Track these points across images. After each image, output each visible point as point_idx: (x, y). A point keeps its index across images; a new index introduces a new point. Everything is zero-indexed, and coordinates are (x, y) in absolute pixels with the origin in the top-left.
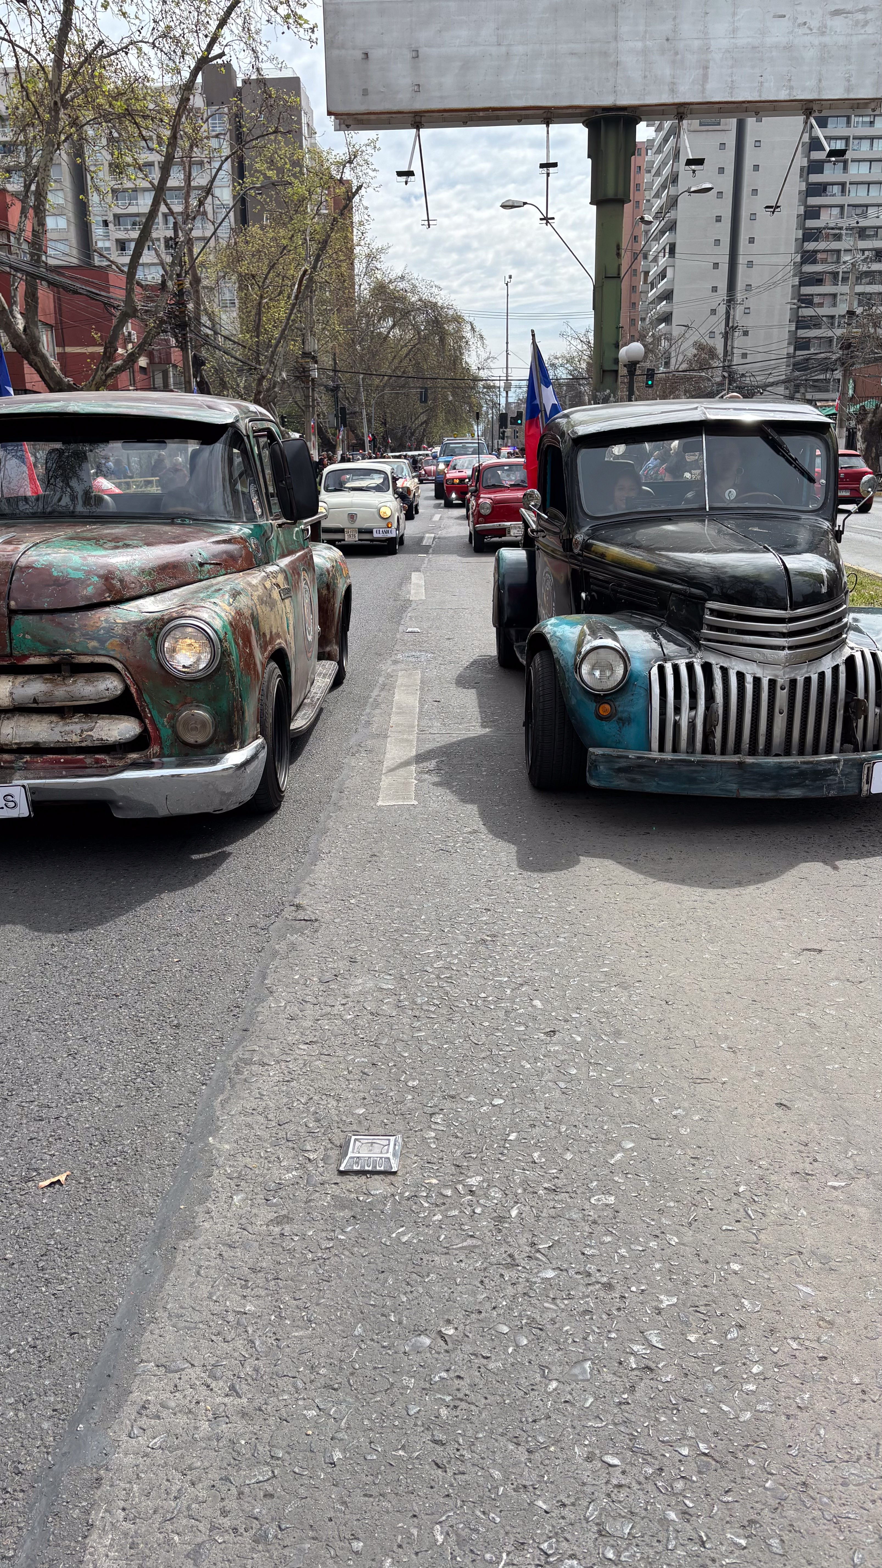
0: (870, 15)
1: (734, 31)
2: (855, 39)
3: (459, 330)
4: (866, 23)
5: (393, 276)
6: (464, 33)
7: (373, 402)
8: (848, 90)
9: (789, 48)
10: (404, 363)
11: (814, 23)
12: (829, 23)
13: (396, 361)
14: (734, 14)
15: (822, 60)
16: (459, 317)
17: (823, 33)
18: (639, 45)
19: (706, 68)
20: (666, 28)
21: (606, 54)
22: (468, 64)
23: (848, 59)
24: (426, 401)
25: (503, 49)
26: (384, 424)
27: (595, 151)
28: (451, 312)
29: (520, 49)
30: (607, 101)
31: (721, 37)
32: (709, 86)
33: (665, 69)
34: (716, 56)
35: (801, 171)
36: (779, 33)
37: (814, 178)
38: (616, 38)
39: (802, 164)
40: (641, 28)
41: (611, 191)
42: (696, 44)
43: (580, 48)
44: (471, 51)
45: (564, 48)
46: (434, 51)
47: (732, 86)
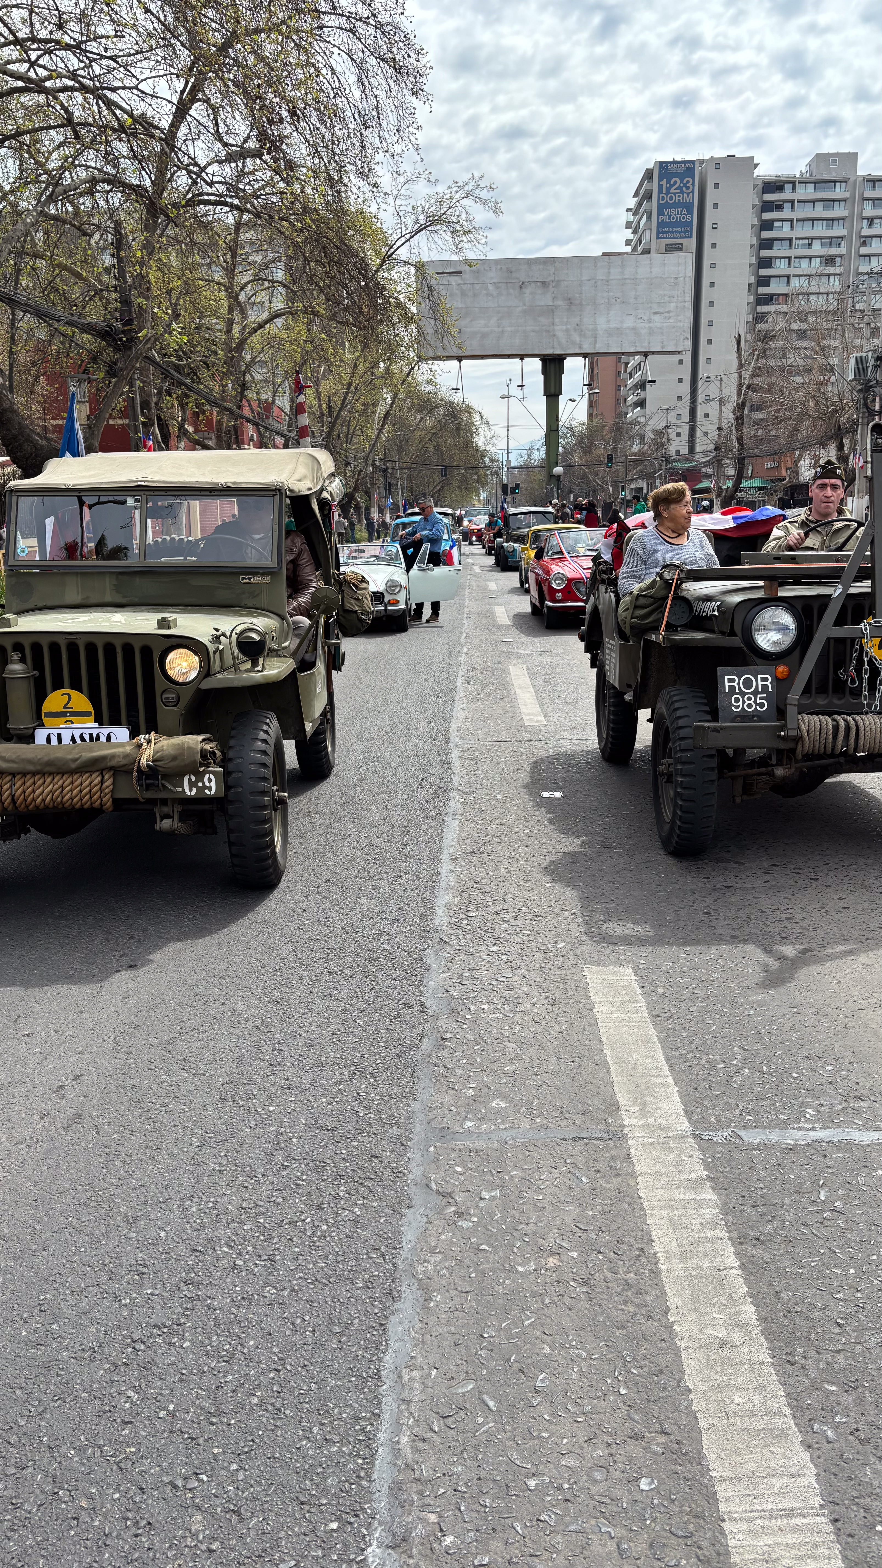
0: (671, 314)
1: (609, 321)
2: (665, 325)
3: (471, 419)
4: (670, 318)
6: (482, 322)
8: (662, 347)
9: (634, 329)
10: (428, 446)
11: (645, 318)
12: (653, 317)
13: (422, 444)
14: (608, 314)
15: (650, 334)
17: (650, 322)
18: (564, 327)
19: (596, 337)
20: (576, 320)
21: (548, 331)
22: (484, 336)
23: (662, 333)
25: (500, 329)
27: (545, 371)
28: (465, 407)
29: (509, 329)
30: (549, 352)
31: (602, 323)
32: (597, 345)
33: (577, 338)
34: (600, 332)
35: (750, 285)
36: (629, 322)
37: (762, 290)
38: (553, 324)
39: (752, 280)
40: (565, 320)
41: (552, 391)
42: (591, 327)
43: (537, 328)
44: (486, 330)
45: (529, 328)
46: (469, 330)
47: (608, 346)
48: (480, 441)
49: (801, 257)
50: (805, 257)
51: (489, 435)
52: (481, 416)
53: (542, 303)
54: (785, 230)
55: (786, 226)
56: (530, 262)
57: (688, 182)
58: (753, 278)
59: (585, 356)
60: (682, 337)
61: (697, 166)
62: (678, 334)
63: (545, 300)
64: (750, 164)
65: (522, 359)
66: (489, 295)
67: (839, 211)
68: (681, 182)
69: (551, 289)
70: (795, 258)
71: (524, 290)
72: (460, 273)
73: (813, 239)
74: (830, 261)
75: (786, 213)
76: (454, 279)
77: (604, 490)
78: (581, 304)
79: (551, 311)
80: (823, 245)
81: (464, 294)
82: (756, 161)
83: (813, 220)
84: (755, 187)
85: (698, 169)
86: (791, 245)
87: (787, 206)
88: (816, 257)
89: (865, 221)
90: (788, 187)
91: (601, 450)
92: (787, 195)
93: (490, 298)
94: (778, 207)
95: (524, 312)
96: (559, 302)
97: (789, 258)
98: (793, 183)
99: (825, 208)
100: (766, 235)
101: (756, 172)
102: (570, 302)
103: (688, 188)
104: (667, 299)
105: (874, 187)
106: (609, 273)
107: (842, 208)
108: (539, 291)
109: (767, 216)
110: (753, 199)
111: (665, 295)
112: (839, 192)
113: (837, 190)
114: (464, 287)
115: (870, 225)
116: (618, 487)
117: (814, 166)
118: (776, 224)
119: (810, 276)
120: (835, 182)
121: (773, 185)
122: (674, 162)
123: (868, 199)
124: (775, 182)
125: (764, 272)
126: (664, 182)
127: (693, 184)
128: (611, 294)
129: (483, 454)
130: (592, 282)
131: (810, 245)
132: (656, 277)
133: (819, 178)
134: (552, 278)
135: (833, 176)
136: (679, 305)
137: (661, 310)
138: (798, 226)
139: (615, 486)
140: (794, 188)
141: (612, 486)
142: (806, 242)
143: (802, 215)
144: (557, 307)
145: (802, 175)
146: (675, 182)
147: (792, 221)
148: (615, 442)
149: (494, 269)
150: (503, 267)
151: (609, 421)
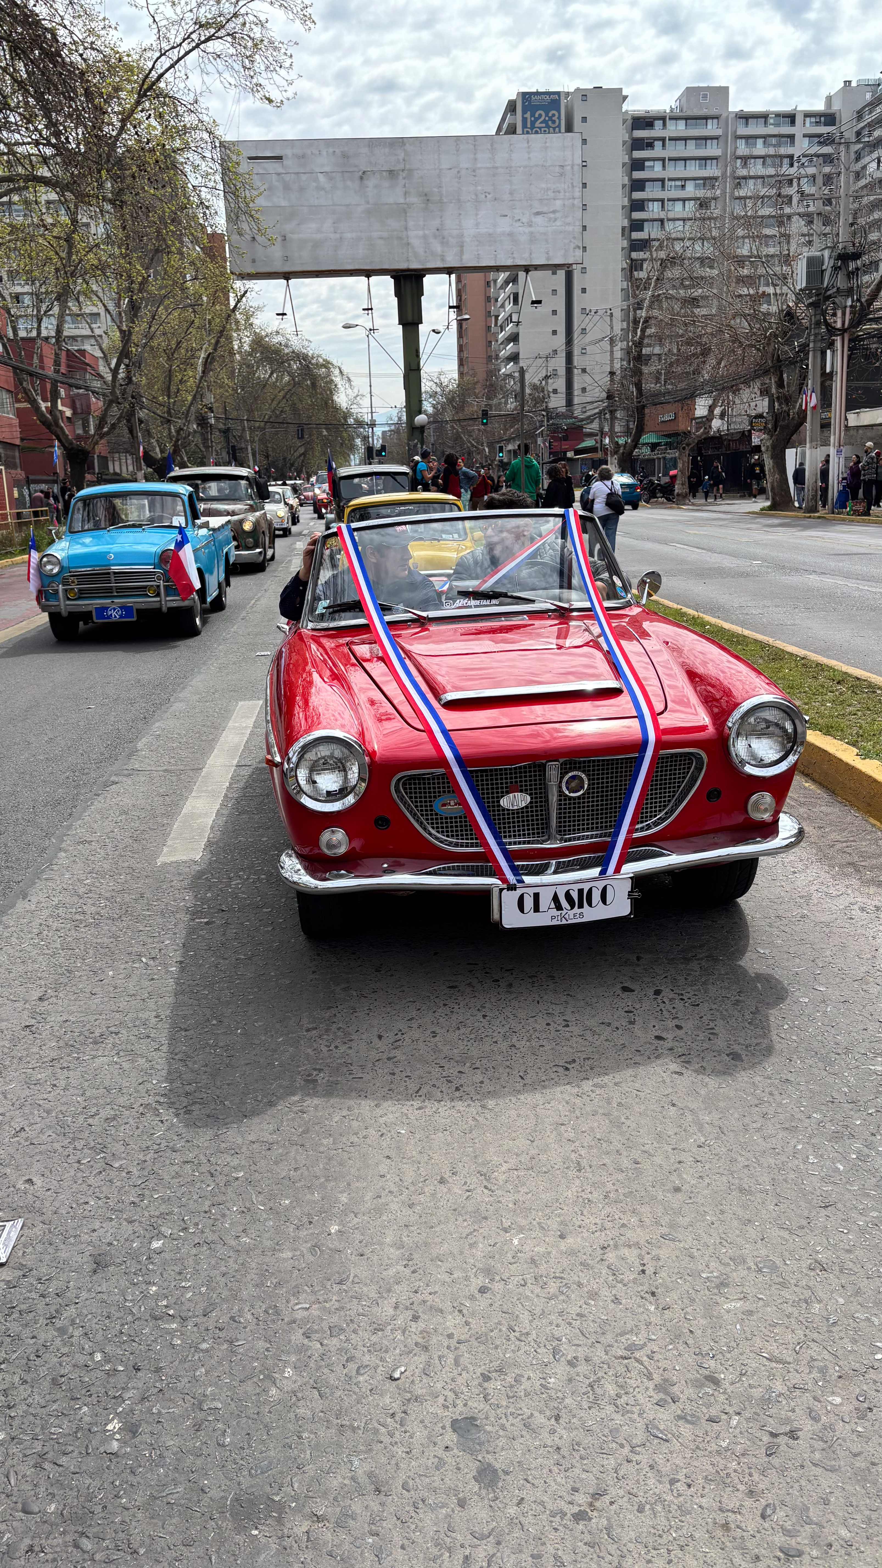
0: (558, 215)
1: (477, 225)
2: (549, 229)
3: (329, 374)
4: (555, 220)
5: (269, 330)
6: (314, 226)
7: (256, 439)
8: (548, 259)
9: (511, 234)
10: (282, 404)
11: (524, 220)
12: (534, 220)
13: (275, 402)
14: (477, 215)
15: (531, 241)
16: (329, 363)
17: (531, 226)
18: (421, 233)
19: (462, 246)
20: (436, 223)
21: (401, 238)
22: (317, 245)
23: (546, 240)
24: (302, 437)
25: (338, 236)
26: (267, 457)
27: (398, 293)
28: (321, 360)
29: (349, 235)
30: (403, 266)
31: (470, 228)
32: (465, 257)
33: (438, 248)
34: (467, 240)
35: (623, 229)
36: (504, 226)
37: (636, 235)
38: (406, 229)
39: (626, 223)
40: (421, 223)
41: (410, 319)
42: (455, 232)
43: (385, 235)
44: (318, 236)
45: (375, 234)
46: (296, 236)
47: (478, 257)
48: (342, 399)
49: (674, 200)
50: (678, 200)
51: (352, 394)
52: (341, 372)
53: (391, 200)
54: (657, 170)
55: (658, 166)
56: (373, 143)
57: (554, 115)
58: (626, 221)
59: (449, 271)
60: (572, 246)
61: (562, 98)
62: (567, 241)
63: (394, 196)
64: (618, 96)
65: (368, 276)
66: (319, 188)
67: (712, 150)
68: (547, 115)
69: (401, 182)
70: (669, 200)
71: (365, 182)
72: (279, 158)
73: (686, 179)
74: (703, 204)
75: (658, 151)
76: (272, 167)
77: (480, 452)
78: (440, 201)
79: (402, 211)
80: (696, 186)
81: (287, 187)
82: (624, 93)
83: (685, 159)
84: (624, 121)
85: (563, 102)
86: (663, 186)
87: (658, 144)
88: (690, 199)
89: (739, 161)
90: (658, 124)
91: (475, 406)
92: (657, 131)
93: (322, 193)
94: (649, 144)
95: (368, 212)
96: (413, 199)
97: (662, 201)
98: (663, 119)
99: (697, 146)
100: (637, 175)
101: (625, 107)
102: (426, 198)
103: (554, 122)
104: (551, 194)
105: (747, 124)
106: (476, 159)
107: (715, 146)
108: (386, 184)
109: (637, 154)
110: (622, 135)
111: (548, 189)
112: (711, 128)
113: (709, 127)
114: (287, 178)
115: (745, 165)
116: (494, 448)
117: (684, 100)
118: (647, 164)
119: (684, 220)
120: (706, 118)
121: (643, 122)
122: (537, 93)
123: (741, 137)
124: (644, 118)
125: (637, 215)
126: (528, 115)
127: (559, 118)
128: (479, 188)
129: (347, 414)
130: (455, 171)
131: (683, 187)
132: (537, 166)
133: (689, 113)
134: (402, 166)
135: (704, 112)
136: (567, 203)
137: (545, 209)
138: (670, 166)
139: (491, 445)
140: (664, 125)
141: (488, 446)
142: (679, 183)
143: (675, 154)
144: (409, 205)
145: (672, 110)
146: (540, 116)
147: (663, 160)
148: (489, 398)
149: (324, 153)
150: (337, 151)
151: (481, 376)
